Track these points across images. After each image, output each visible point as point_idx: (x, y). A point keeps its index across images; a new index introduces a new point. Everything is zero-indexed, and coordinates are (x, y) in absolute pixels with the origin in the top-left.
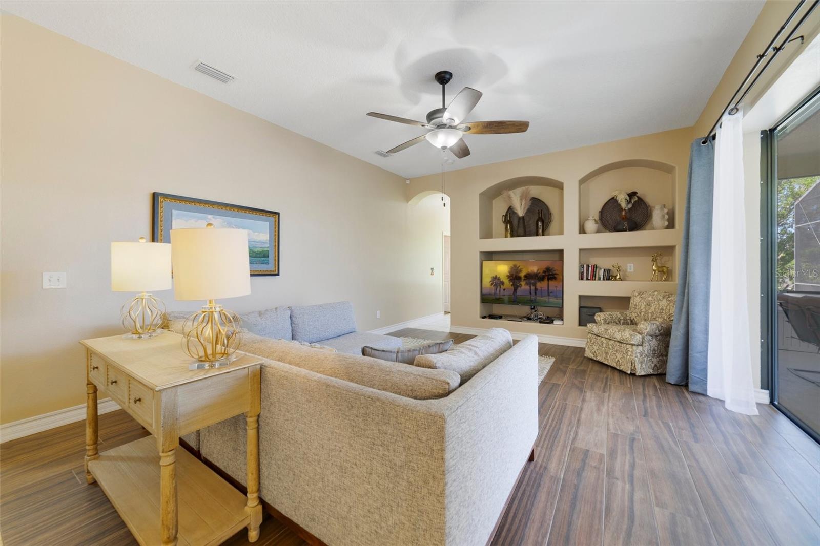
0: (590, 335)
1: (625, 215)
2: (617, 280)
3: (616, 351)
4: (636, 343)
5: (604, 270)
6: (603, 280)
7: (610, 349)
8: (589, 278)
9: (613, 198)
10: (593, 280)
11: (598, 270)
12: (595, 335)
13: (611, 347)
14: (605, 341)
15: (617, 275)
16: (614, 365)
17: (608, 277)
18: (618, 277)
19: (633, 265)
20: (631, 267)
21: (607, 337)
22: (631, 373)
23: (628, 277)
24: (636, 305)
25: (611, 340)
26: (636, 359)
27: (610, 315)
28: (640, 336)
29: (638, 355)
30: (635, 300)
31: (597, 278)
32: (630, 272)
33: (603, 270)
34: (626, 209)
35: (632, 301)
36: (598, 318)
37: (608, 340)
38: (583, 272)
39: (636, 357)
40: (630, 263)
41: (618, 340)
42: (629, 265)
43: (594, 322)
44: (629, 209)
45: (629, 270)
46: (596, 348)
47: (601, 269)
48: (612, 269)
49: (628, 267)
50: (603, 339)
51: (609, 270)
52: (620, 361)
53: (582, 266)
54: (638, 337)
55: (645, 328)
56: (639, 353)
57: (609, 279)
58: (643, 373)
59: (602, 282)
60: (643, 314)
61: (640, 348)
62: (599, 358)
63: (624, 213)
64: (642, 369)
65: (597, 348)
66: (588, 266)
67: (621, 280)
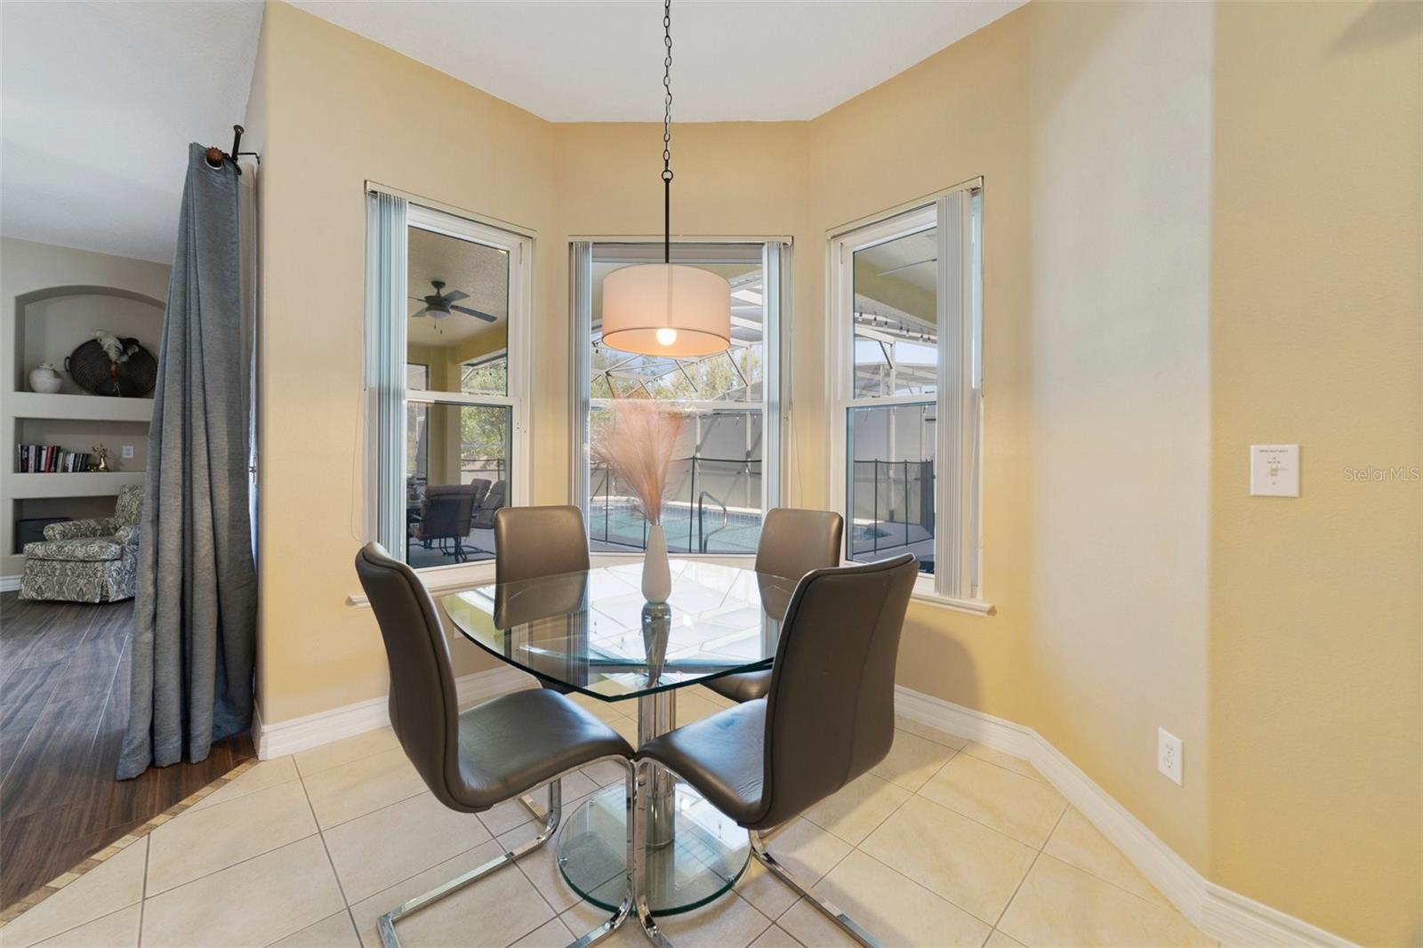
0: (31, 562)
1: (116, 370)
2: (100, 471)
3: (78, 576)
4: (110, 558)
5: (76, 455)
6: (73, 471)
7: (67, 575)
8: (43, 469)
9: (94, 341)
10: (49, 471)
11: (61, 455)
12: (40, 559)
13: (69, 573)
14: (58, 566)
15: (100, 463)
16: (74, 597)
17: (84, 467)
18: (102, 466)
19: (132, 448)
20: (128, 450)
21: (61, 558)
22: (100, 602)
23: (123, 465)
24: (124, 506)
25: (69, 561)
26: (110, 579)
27: (75, 525)
28: (118, 547)
29: (114, 574)
30: (125, 499)
31: (59, 468)
32: (126, 459)
33: (72, 455)
34: (118, 362)
35: (119, 501)
36: (51, 533)
37: (64, 563)
38: (27, 459)
39: (111, 576)
40: (127, 445)
41: (81, 558)
42: (125, 448)
43: (42, 539)
44: (124, 363)
45: (125, 456)
46: (40, 580)
47: (68, 453)
48: (92, 453)
49: (124, 452)
50: (54, 563)
51: (88, 455)
52: (84, 589)
53: (25, 449)
54: (113, 549)
55: (126, 534)
56: (115, 570)
57: (86, 470)
58: (121, 597)
59: (70, 475)
60: (133, 517)
61: (118, 563)
62: (48, 595)
63: (113, 368)
64: (120, 590)
65: (44, 579)
66: (39, 450)
67: (108, 471)
